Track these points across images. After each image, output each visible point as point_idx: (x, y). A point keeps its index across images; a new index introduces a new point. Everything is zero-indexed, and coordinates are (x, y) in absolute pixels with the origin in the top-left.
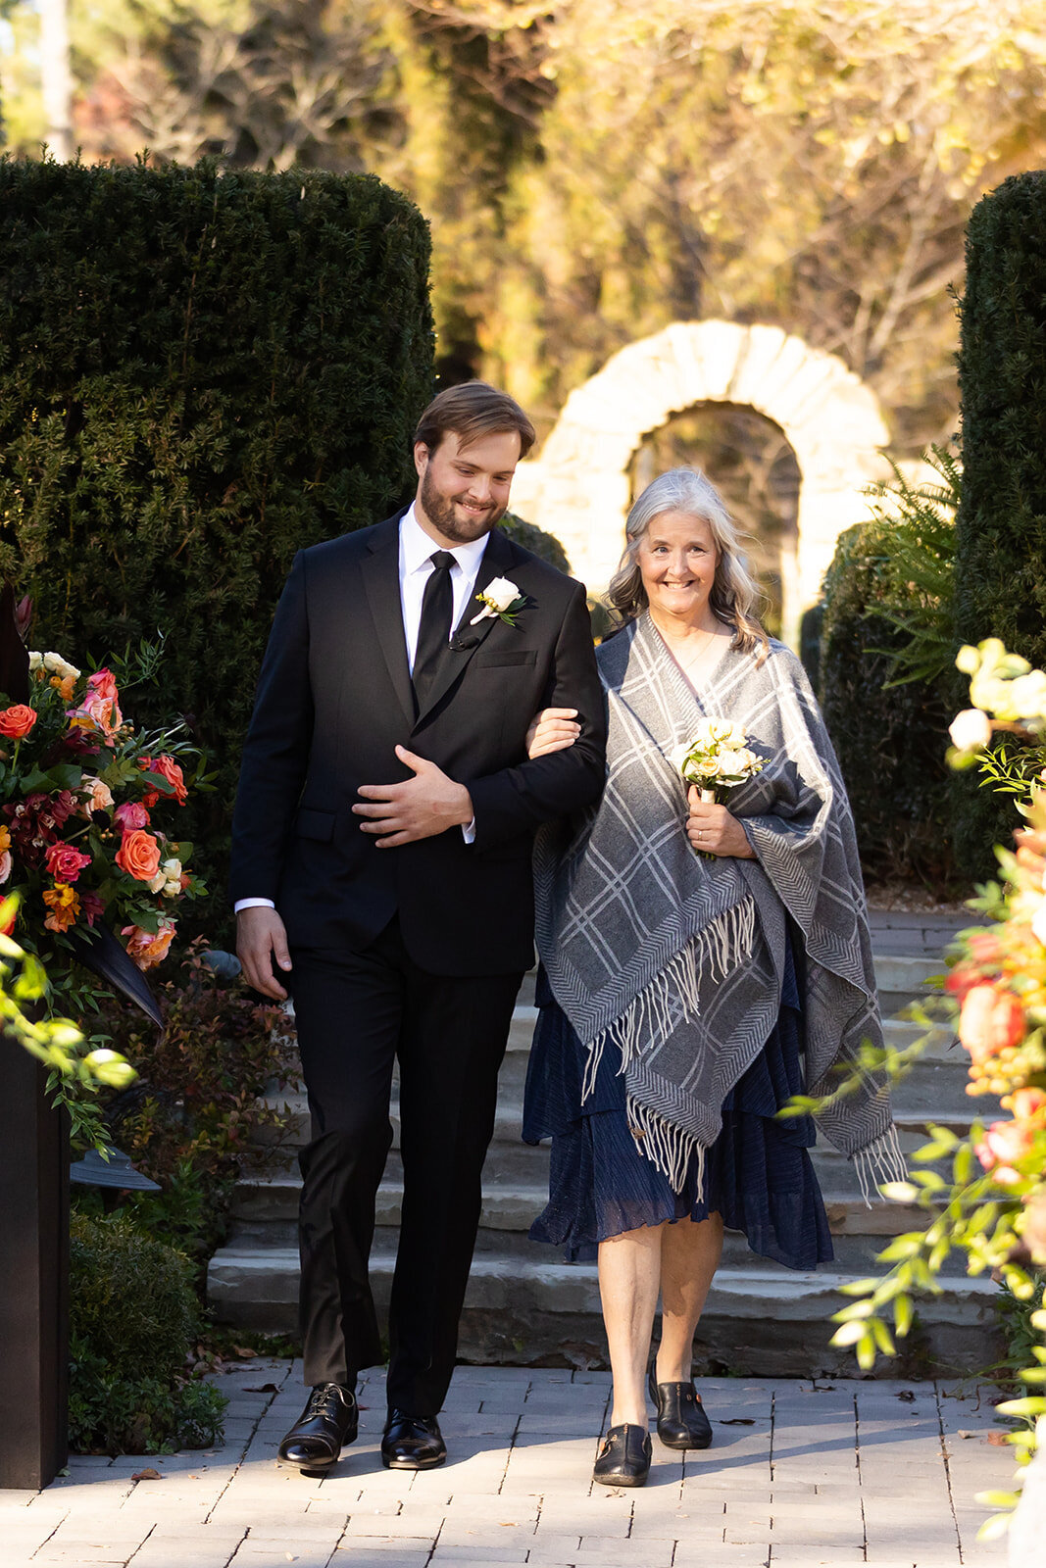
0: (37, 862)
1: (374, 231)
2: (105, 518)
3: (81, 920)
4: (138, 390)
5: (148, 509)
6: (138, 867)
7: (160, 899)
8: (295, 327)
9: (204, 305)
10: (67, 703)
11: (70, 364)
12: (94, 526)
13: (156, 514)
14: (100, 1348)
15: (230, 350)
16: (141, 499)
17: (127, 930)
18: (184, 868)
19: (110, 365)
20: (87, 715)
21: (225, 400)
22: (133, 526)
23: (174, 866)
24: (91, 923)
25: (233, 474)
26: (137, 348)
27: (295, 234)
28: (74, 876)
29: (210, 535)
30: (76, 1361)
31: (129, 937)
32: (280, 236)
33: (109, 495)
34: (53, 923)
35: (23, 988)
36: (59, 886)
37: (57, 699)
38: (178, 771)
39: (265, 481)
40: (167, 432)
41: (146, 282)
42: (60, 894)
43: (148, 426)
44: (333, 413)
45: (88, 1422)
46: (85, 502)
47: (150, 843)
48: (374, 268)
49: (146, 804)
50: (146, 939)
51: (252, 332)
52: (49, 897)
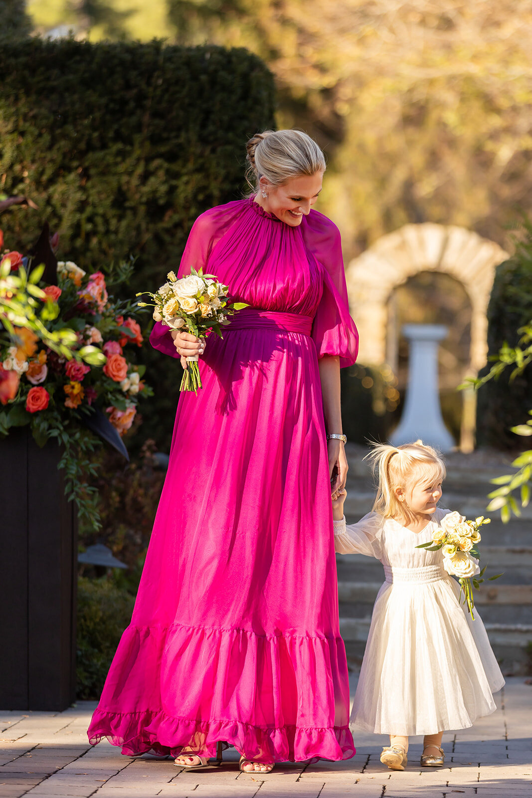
0: (61, 371)
1: (245, 76)
2: (101, 228)
3: (84, 402)
4: (119, 159)
5: (124, 223)
6: (115, 373)
7: (127, 394)
8: (203, 126)
9: (156, 115)
10: (77, 287)
11: (82, 146)
12: (94, 233)
13: (128, 226)
14: (94, 644)
15: (168, 139)
16: (120, 218)
17: (109, 409)
18: (141, 379)
19: (104, 146)
20: (89, 293)
21: (166, 165)
22: (116, 232)
23: (135, 377)
24: (90, 403)
25: (170, 205)
26: (118, 137)
27: (204, 78)
28: (81, 378)
29: (157, 238)
30: (81, 650)
31: (110, 414)
32: (195, 78)
33: (104, 216)
34: (69, 403)
35: (45, 314)
36: (72, 383)
37: (73, 285)
38: (137, 327)
39: (187, 208)
40: (135, 181)
41: (124, 102)
42: (73, 387)
43: (125, 179)
44: (223, 172)
45: (86, 683)
46: (90, 220)
47: (123, 362)
48: (245, 96)
49: (120, 344)
50: (119, 414)
51: (179, 129)
52: (67, 389)
